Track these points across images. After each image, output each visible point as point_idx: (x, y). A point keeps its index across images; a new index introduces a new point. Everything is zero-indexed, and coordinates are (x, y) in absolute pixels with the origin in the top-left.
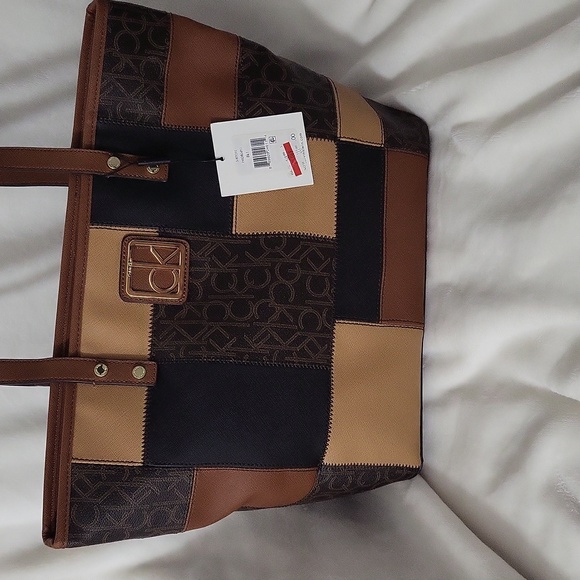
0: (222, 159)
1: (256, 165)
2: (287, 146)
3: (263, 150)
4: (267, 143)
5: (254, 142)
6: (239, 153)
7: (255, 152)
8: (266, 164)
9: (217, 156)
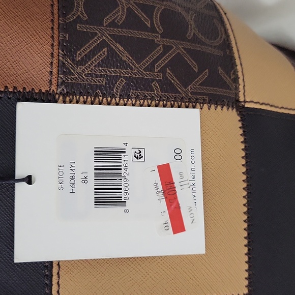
0: (29, 180)
1: (99, 202)
2: (165, 171)
3: (116, 172)
4: (127, 158)
5: (101, 153)
6: (67, 174)
7: (100, 173)
8: (119, 202)
9: (20, 172)
